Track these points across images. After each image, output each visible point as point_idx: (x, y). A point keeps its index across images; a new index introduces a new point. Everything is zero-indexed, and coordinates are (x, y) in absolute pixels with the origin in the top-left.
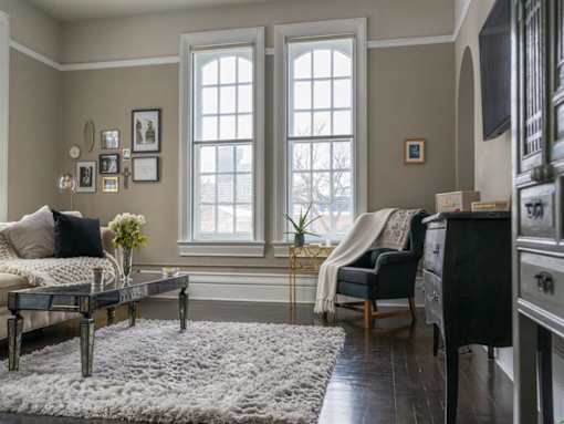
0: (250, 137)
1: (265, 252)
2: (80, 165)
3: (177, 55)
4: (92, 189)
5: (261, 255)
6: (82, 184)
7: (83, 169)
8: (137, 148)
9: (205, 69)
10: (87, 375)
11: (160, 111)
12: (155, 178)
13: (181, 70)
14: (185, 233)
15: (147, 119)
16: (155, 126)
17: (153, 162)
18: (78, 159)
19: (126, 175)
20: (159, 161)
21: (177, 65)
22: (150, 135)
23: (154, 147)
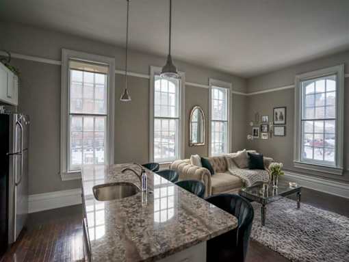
0: (334, 118)
1: (343, 173)
2: (254, 128)
3: (293, 84)
4: (258, 137)
5: (341, 174)
6: (254, 135)
7: (254, 130)
8: (276, 122)
9: (307, 88)
10: (263, 225)
11: (285, 108)
12: (283, 134)
13: (295, 90)
14: (297, 158)
15: (280, 111)
16: (283, 113)
17: (283, 128)
18: (253, 126)
19: (271, 133)
20: (285, 128)
21: (294, 89)
22: (281, 117)
23: (283, 122)
